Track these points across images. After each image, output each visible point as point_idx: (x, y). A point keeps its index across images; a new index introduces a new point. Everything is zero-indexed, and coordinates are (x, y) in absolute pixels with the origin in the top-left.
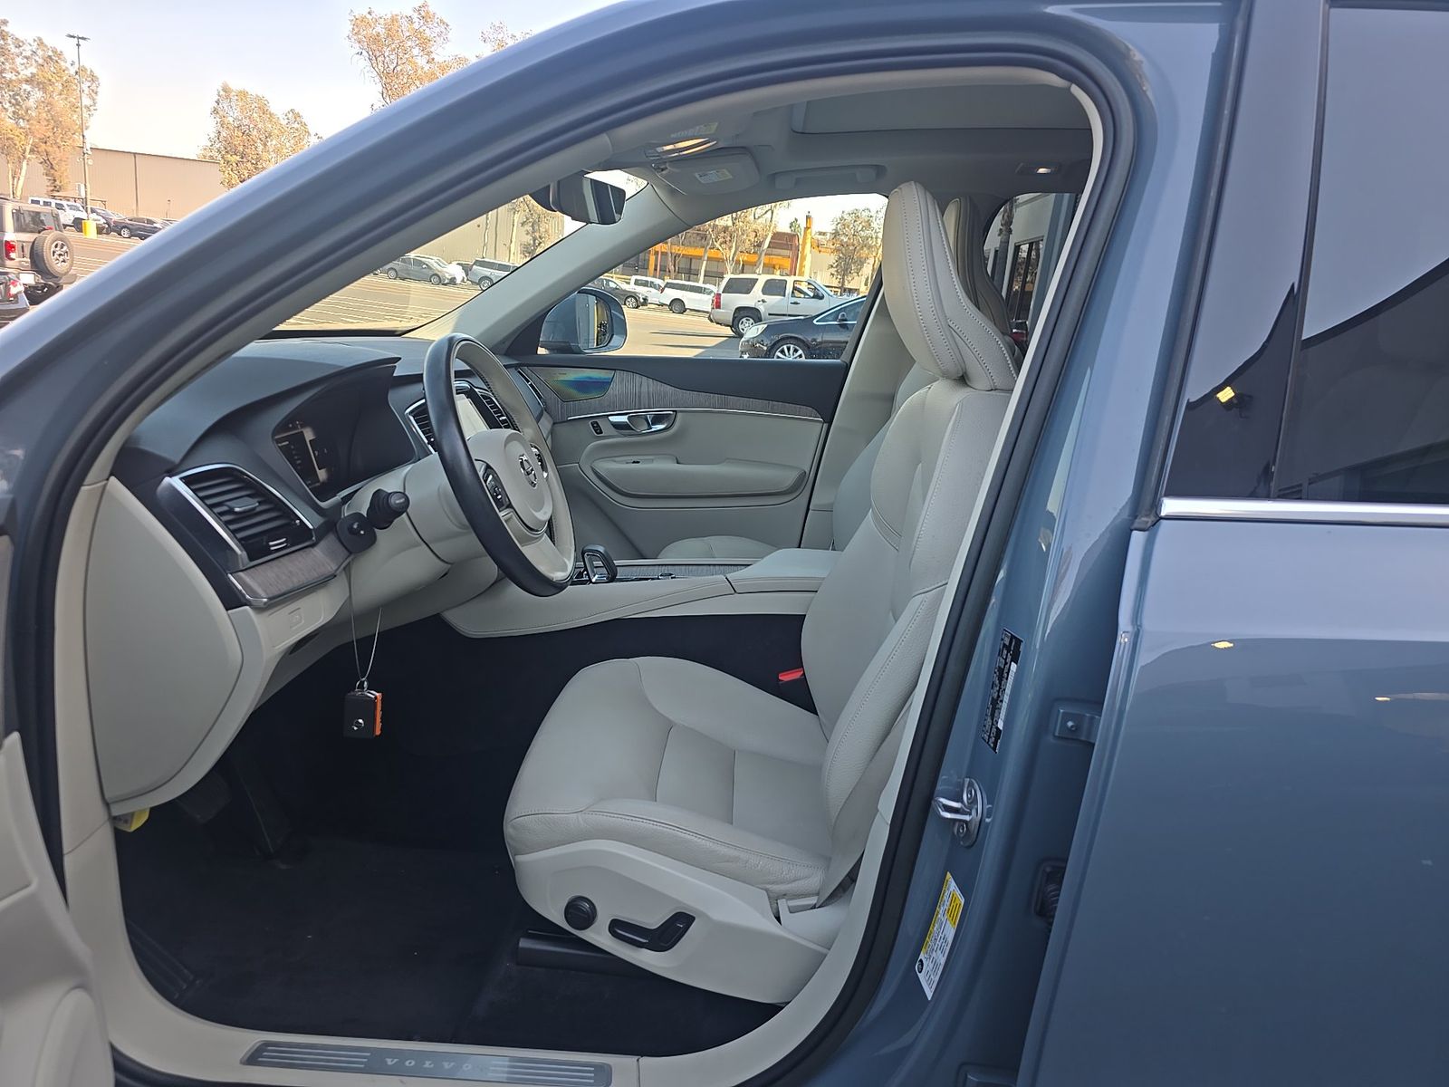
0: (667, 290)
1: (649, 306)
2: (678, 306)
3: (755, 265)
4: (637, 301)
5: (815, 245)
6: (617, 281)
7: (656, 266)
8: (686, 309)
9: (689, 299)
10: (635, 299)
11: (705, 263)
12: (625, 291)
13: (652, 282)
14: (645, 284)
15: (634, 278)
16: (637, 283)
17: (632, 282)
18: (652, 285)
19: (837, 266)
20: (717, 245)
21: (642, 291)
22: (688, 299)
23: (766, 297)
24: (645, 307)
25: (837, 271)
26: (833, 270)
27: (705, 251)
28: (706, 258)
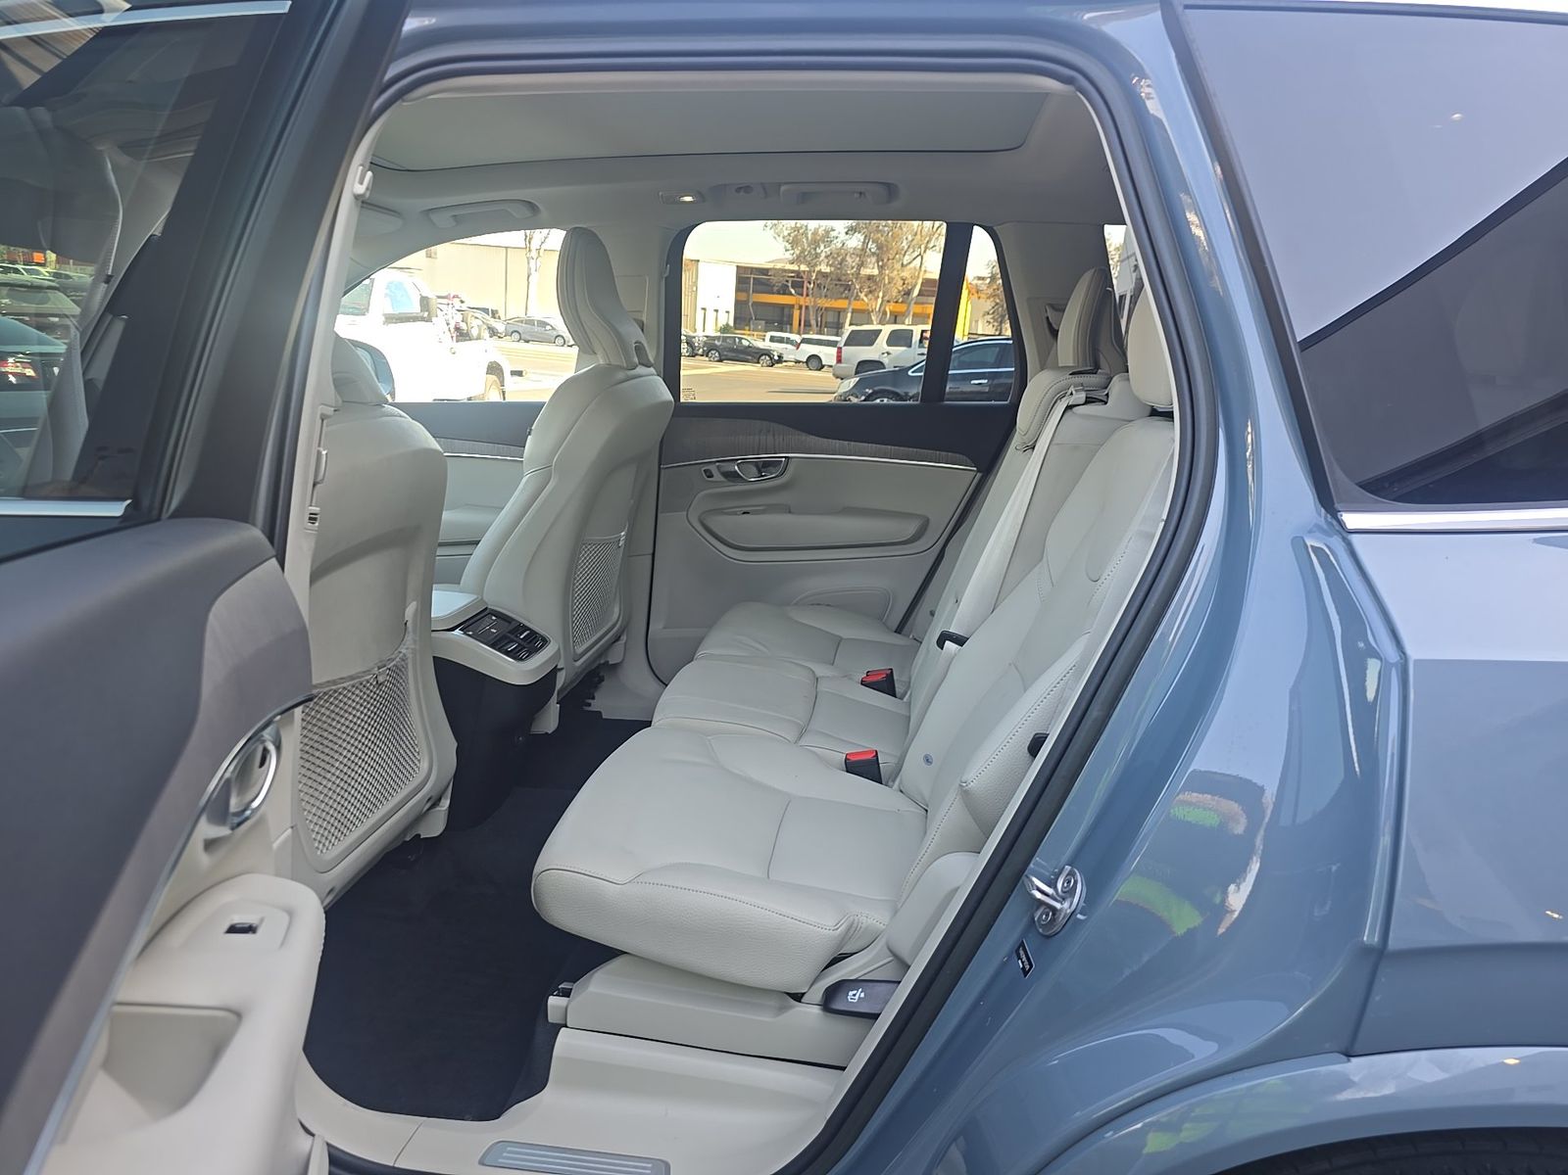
0: (803, 346)
1: (784, 364)
2: (815, 362)
3: (904, 315)
4: (771, 359)
5: (974, 291)
6: (749, 338)
7: (800, 321)
8: (823, 367)
9: (828, 354)
10: (769, 356)
11: (849, 315)
12: (758, 349)
13: (788, 339)
14: (781, 340)
15: (769, 335)
16: (772, 339)
17: (768, 338)
18: (788, 341)
19: (993, 313)
20: (862, 295)
21: (777, 348)
22: (826, 354)
23: (891, 349)
24: (780, 365)
25: (993, 318)
26: (989, 318)
27: (850, 304)
28: (850, 310)
